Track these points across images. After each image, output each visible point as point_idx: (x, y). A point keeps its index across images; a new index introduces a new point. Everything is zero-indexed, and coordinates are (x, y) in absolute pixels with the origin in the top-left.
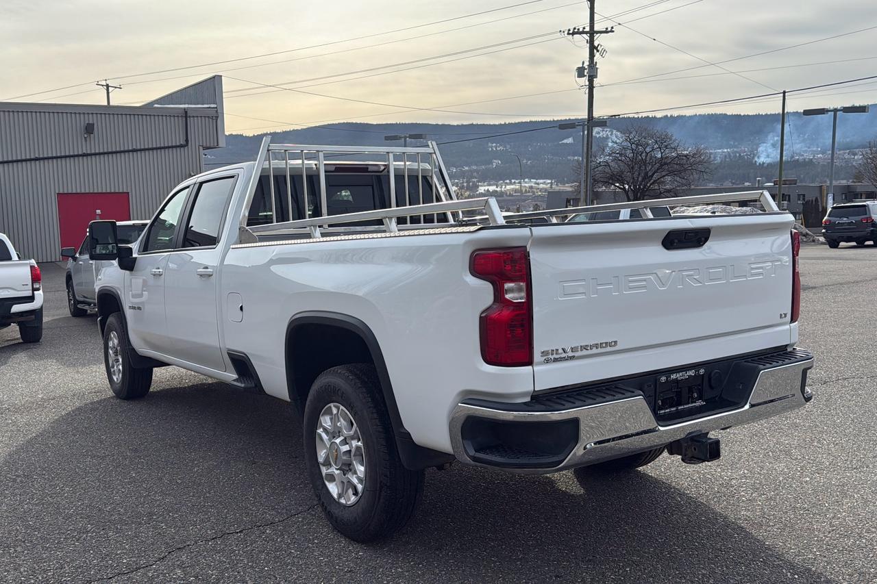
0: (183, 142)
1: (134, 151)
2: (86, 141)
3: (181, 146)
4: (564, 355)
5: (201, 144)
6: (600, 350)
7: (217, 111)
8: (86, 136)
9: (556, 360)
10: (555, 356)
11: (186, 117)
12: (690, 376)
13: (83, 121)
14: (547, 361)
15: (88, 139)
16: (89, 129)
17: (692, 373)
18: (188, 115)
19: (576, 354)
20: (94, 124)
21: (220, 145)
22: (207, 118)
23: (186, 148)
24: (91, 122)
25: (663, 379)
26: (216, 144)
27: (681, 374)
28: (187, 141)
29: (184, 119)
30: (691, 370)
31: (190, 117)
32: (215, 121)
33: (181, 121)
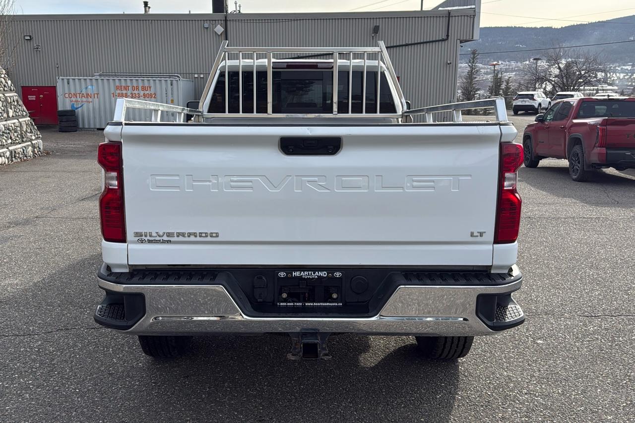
0: (444, 37)
1: (407, 45)
2: (373, 39)
3: (443, 40)
4: (158, 238)
5: (459, 38)
6: (198, 239)
7: (475, 11)
8: (373, 35)
9: (150, 242)
10: (148, 238)
11: (449, 17)
12: (320, 277)
13: (372, 24)
14: (142, 242)
15: (374, 37)
16: (376, 30)
17: (323, 274)
18: (451, 15)
19: (172, 239)
20: (379, 26)
21: (474, 39)
22: (466, 17)
23: (446, 41)
24: (378, 25)
25: (282, 274)
26: (471, 38)
27: (306, 273)
28: (448, 36)
29: (447, 18)
30: (323, 271)
31: (452, 17)
32: (472, 19)
33: (445, 20)
